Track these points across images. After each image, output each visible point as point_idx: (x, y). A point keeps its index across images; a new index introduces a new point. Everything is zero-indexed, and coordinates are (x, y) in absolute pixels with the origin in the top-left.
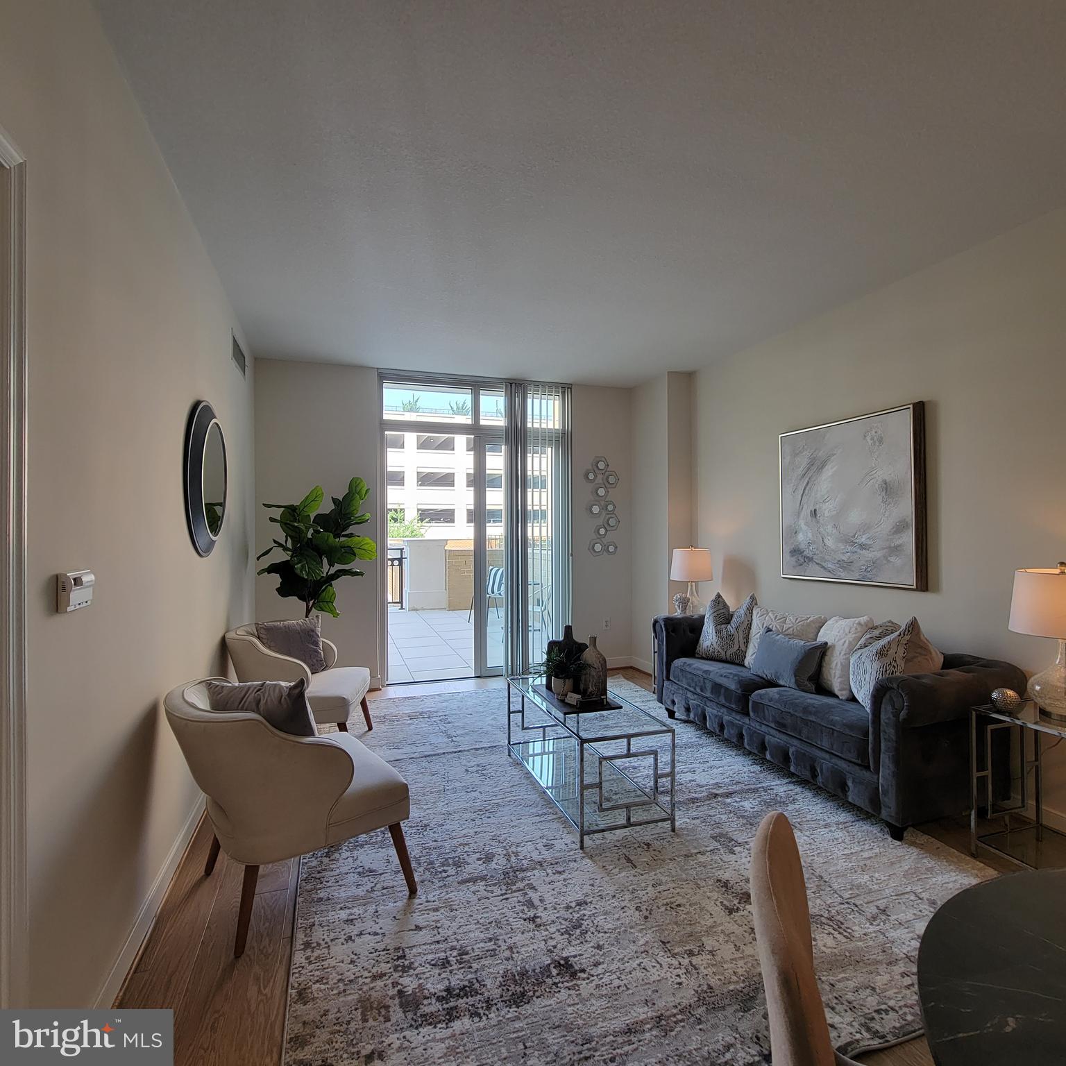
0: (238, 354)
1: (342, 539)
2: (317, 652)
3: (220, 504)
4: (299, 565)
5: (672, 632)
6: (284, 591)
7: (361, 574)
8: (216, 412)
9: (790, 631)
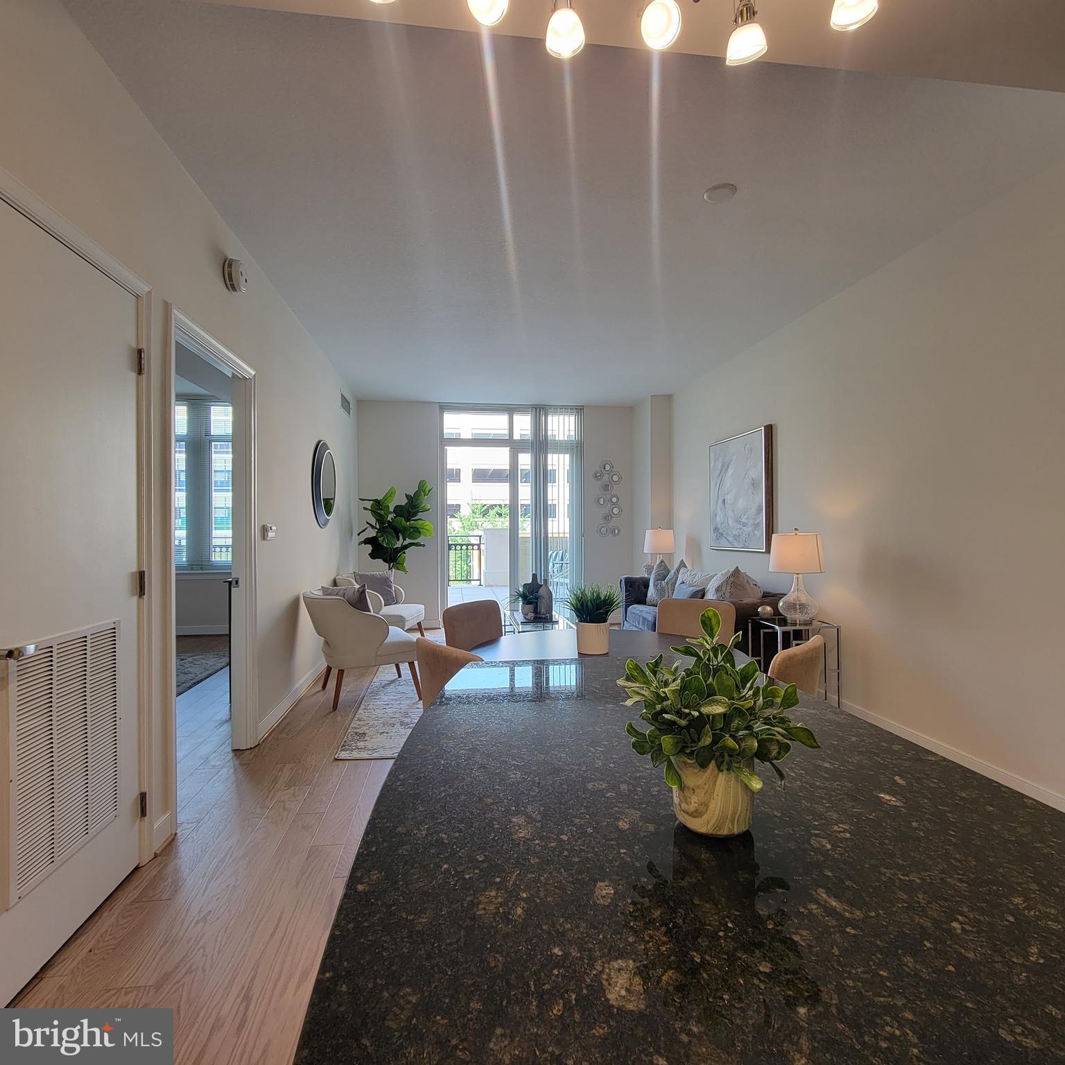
0: (345, 403)
1: (411, 522)
2: (390, 592)
3: (332, 499)
4: (382, 538)
5: (630, 587)
6: (373, 555)
7: (424, 546)
8: (329, 446)
9: (696, 584)
